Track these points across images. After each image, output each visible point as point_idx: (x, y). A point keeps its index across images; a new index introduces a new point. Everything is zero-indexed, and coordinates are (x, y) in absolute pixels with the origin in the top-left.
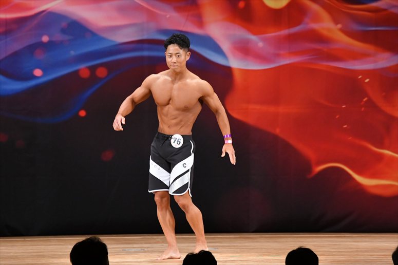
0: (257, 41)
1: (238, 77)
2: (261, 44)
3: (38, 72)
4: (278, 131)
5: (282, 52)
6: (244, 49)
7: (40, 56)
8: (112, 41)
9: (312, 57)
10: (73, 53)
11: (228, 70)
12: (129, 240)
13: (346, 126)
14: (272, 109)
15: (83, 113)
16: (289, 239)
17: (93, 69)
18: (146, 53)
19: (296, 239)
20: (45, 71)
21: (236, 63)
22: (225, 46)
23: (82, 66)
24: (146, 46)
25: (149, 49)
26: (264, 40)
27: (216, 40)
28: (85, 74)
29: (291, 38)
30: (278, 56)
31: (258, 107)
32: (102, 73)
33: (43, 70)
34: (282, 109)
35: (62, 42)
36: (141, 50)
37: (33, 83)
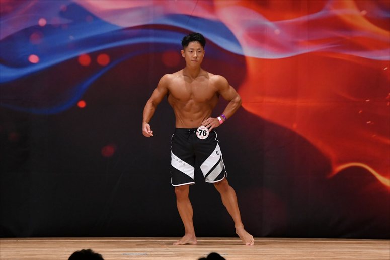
0: (273, 28)
1: (252, 67)
2: (277, 31)
3: (34, 59)
4: (295, 127)
5: (300, 40)
6: (259, 37)
7: (37, 41)
8: (115, 26)
9: (333, 46)
10: (72, 38)
11: (241, 59)
13: (369, 122)
14: (288, 102)
15: (82, 104)
16: (305, 245)
17: (94, 56)
18: (152, 40)
19: (313, 245)
20: (42, 57)
21: (250, 52)
22: (239, 33)
23: (82, 53)
24: (152, 31)
25: (155, 36)
26: (281, 27)
27: (228, 26)
28: (86, 62)
29: (311, 25)
30: (296, 44)
31: (273, 100)
32: (103, 60)
33: (40, 56)
34: (299, 103)
35: (60, 26)
36: (147, 35)
37: (28, 70)
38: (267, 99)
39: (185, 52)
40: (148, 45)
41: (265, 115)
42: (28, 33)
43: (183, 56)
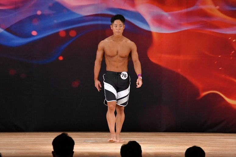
0: (167, 16)
1: (155, 37)
2: (170, 18)
3: (34, 33)
4: (179, 71)
5: (182, 23)
6: (159, 21)
7: (36, 23)
8: (79, 15)
9: (200, 26)
10: (55, 21)
11: (149, 33)
12: (88, 135)
13: (221, 68)
14: (176, 57)
15: (61, 58)
16: (185, 136)
17: (67, 31)
18: (100, 22)
19: (189, 136)
20: (39, 32)
21: (154, 29)
22: (148, 19)
23: (61, 30)
24: (100, 18)
25: (102, 20)
26: (172, 15)
27: (142, 15)
28: (63, 35)
29: (188, 14)
30: (180, 25)
31: (167, 56)
32: (73, 34)
33: (37, 32)
34: (182, 58)
35: (49, 15)
36: (97, 20)
37: (31, 39)
38: (164, 55)
39: (112, 26)
40: (97, 25)
41: (162, 64)
42: (31, 18)
43: (112, 29)
